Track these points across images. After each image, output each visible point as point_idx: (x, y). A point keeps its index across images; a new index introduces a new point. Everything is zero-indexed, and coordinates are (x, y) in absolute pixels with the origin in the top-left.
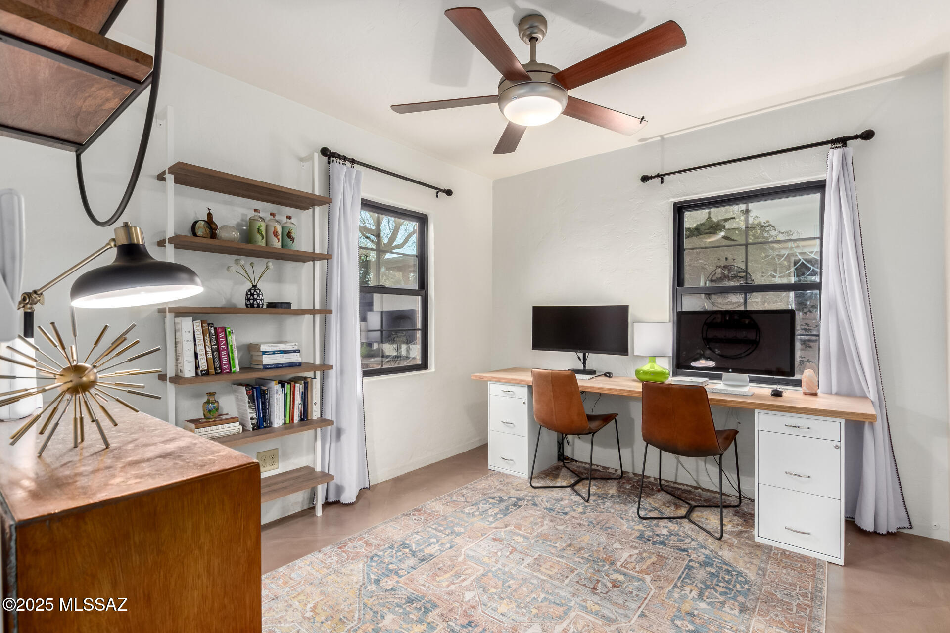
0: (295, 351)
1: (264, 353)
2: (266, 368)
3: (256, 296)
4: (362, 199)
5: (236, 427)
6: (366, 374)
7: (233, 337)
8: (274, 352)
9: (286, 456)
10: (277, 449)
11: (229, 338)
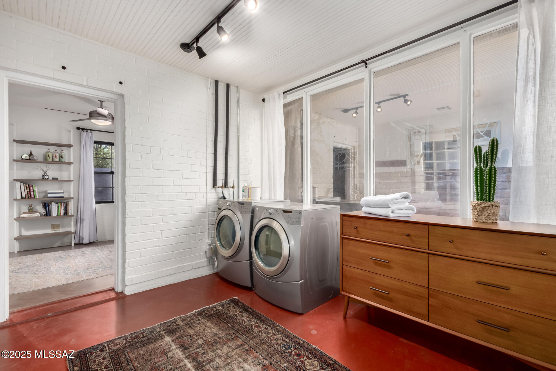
0: (61, 193)
1: (49, 193)
2: (48, 197)
3: (44, 176)
4: (94, 141)
5: (38, 215)
6: (97, 203)
7: (36, 188)
8: (53, 193)
9: (63, 227)
10: (59, 224)
11: (34, 188)
